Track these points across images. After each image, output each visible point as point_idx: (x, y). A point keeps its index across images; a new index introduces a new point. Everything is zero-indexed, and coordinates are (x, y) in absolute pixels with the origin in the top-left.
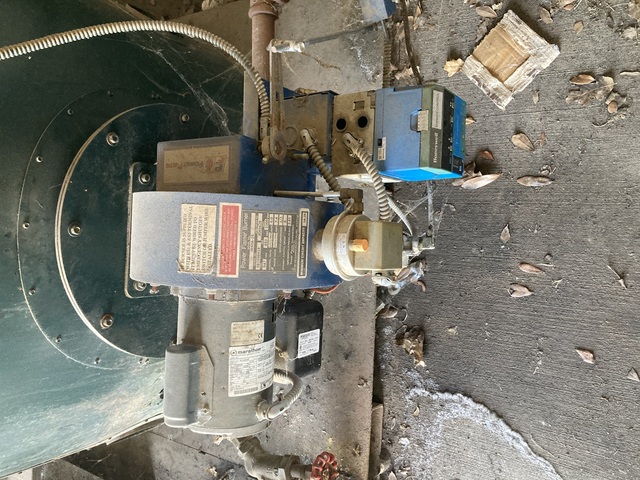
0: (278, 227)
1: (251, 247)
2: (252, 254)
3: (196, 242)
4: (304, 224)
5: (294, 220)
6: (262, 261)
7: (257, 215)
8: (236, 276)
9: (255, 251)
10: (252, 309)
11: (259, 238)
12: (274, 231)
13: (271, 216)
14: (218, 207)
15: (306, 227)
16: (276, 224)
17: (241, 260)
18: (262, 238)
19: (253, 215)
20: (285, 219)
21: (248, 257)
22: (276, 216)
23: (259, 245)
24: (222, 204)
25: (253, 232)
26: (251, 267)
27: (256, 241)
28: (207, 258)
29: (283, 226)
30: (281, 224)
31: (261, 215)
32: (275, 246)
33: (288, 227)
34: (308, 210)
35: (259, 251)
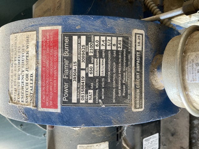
0: (106, 51)
1: (74, 76)
2: (75, 84)
3: (20, 72)
4: (139, 48)
5: (126, 42)
6: (87, 93)
7: (79, 37)
8: (59, 110)
9: (79, 81)
10: (95, 133)
11: (83, 65)
12: (101, 56)
13: (97, 38)
14: (37, 33)
15: (141, 52)
16: (103, 48)
17: (63, 92)
18: (87, 66)
19: (75, 38)
20: (114, 42)
21: (70, 88)
22: (103, 38)
23: (83, 73)
24: (41, 29)
25: (75, 59)
26: (74, 100)
27: (80, 69)
28: (29, 90)
29: (112, 51)
30: (109, 48)
31: (83, 38)
32: (103, 74)
33: (117, 51)
34: (142, 32)
35: (83, 81)
